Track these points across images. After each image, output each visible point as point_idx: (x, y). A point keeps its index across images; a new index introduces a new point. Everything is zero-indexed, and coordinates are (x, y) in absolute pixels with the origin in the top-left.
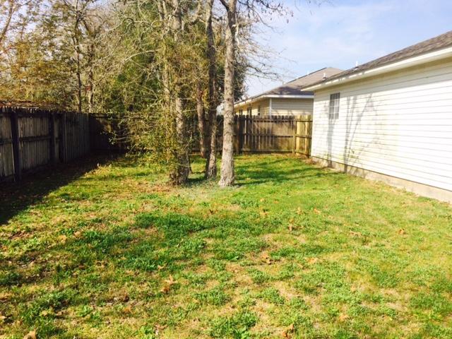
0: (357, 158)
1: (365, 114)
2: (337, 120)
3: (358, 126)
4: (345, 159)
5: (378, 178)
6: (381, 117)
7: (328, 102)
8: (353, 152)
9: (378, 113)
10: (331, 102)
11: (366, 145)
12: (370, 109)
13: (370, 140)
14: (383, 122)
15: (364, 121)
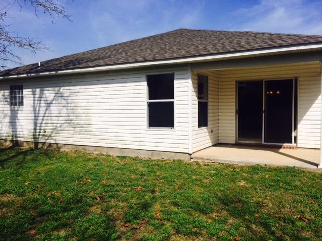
0: (50, 135)
1: (54, 102)
2: (21, 107)
3: (47, 112)
4: (34, 138)
5: (74, 148)
6: (73, 105)
7: (7, 93)
8: (45, 132)
9: (69, 101)
10: (11, 93)
11: (58, 125)
12: (60, 98)
13: (63, 122)
14: (75, 108)
15: (54, 108)
